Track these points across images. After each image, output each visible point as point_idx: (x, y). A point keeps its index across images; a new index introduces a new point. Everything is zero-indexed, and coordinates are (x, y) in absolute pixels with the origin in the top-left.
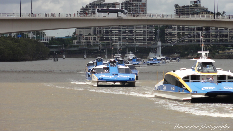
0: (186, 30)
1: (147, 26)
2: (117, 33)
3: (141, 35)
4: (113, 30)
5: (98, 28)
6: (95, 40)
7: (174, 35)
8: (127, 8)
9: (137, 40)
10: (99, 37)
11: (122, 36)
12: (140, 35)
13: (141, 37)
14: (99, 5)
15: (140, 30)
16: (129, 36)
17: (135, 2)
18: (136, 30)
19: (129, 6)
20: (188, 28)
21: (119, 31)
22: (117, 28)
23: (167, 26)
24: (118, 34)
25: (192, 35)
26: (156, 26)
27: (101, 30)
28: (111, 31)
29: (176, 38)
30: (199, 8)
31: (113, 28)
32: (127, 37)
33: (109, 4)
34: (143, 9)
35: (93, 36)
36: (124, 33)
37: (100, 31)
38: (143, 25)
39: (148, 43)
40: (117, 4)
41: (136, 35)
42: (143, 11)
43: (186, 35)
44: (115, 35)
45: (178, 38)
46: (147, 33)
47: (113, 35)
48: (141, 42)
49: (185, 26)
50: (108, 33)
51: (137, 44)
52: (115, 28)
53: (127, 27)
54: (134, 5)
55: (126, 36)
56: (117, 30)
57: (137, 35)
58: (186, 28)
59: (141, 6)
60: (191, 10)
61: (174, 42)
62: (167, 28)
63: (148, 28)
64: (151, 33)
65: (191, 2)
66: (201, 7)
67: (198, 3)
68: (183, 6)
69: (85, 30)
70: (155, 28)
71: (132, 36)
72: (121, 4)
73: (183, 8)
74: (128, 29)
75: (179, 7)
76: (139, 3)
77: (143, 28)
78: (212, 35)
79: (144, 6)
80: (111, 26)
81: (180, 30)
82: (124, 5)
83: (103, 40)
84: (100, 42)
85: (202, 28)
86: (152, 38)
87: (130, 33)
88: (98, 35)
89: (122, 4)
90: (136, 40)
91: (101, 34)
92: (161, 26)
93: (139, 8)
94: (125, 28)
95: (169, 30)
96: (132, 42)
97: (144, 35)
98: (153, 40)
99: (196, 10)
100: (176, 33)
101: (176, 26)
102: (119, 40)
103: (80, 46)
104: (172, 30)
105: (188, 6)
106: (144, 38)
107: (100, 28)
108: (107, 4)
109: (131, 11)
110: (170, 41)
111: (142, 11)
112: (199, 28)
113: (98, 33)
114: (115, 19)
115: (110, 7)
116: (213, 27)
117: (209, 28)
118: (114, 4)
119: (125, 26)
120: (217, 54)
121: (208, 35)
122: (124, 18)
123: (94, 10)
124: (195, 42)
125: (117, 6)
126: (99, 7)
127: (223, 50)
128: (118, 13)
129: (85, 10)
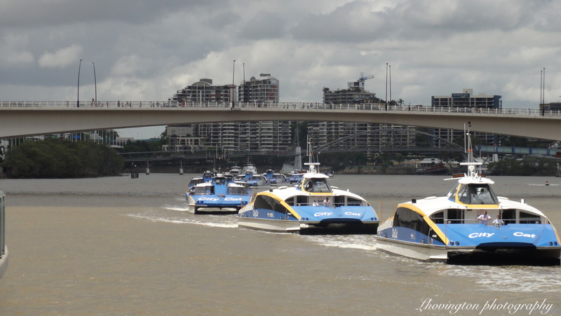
0: (341, 129)
1: (280, 122)
2: (232, 133)
3: (270, 137)
4: (225, 129)
5: (201, 125)
6: (198, 144)
7: (321, 136)
8: (247, 93)
9: (264, 144)
10: (203, 140)
11: (240, 138)
12: (268, 137)
13: (269, 140)
14: (203, 88)
15: (269, 129)
16: (251, 138)
17: (259, 84)
18: (262, 129)
19: (251, 91)
20: (344, 125)
21: (235, 129)
22: (232, 125)
23: (312, 122)
24: (233, 135)
25: (351, 136)
26: (294, 123)
27: (206, 128)
28: (223, 129)
29: (325, 142)
30: (361, 93)
31: (225, 125)
32: (248, 140)
33: (219, 87)
34: (273, 94)
35: (193, 139)
36: (243, 133)
37: (204, 130)
38: (273, 121)
39: (280, 149)
40: (231, 87)
41: (261, 137)
42: (274, 98)
43: (341, 136)
44: (229, 137)
45: (329, 141)
46: (280, 133)
47: (225, 137)
48: (270, 148)
49: (340, 123)
50: (218, 133)
51: (263, 151)
52: (229, 125)
53: (247, 124)
54: (259, 88)
55: (247, 137)
56: (232, 129)
57: (264, 137)
58: (341, 125)
59: (271, 90)
60: (349, 97)
61: (322, 148)
62: (310, 125)
63: (280, 126)
64: (285, 133)
65: (349, 84)
66: (365, 92)
67: (361, 86)
68: (336, 90)
69: (181, 128)
70: (291, 126)
71: (256, 138)
72: (237, 88)
73: (336, 94)
74: (249, 127)
75: (330, 92)
76: (267, 86)
77: (273, 126)
78: (383, 136)
79: (274, 90)
80: (222, 122)
81: (331, 129)
82: (242, 89)
83: (210, 144)
84: (205, 147)
85: (366, 125)
86: (287, 141)
87: (253, 134)
88: (201, 136)
89: (240, 87)
90: (262, 144)
91: (206, 135)
92: (301, 122)
93: (267, 94)
94: (244, 126)
95: (314, 129)
96: (255, 147)
97: (274, 137)
98: (288, 144)
99: (357, 97)
100: (325, 134)
101: (325, 123)
102: (235, 145)
103: (174, 153)
104: (318, 128)
105: (344, 91)
106: (274, 141)
107: (205, 126)
108: (216, 87)
109: (254, 98)
111: (271, 99)
112: (361, 125)
113: (201, 133)
114: (229, 112)
115: (222, 91)
116: (384, 124)
117: (378, 124)
118: (226, 87)
119: (245, 122)
120: (390, 167)
121: (375, 137)
122: (243, 109)
123: (195, 96)
124: (355, 148)
125: (231, 89)
126: (203, 92)
127: (400, 160)
128: (233, 102)
129: (181, 97)
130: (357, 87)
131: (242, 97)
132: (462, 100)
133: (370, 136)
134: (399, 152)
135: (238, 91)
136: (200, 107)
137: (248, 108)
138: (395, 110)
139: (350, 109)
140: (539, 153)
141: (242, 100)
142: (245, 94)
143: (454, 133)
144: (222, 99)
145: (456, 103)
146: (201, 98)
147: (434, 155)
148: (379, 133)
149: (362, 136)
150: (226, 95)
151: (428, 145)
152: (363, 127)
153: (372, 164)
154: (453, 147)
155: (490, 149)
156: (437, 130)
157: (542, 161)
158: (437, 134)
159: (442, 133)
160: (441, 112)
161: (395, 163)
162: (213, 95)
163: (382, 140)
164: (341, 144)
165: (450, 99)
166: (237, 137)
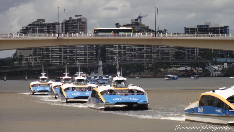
0: (127, 49)
1: (88, 46)
3: (82, 55)
4: (54, 51)
5: (38, 49)
6: (36, 61)
7: (115, 54)
8: (67, 27)
10: (39, 58)
11: (63, 56)
13: (82, 57)
15: (81, 50)
16: (70, 56)
17: (75, 22)
18: (77, 50)
19: (69, 26)
20: (129, 47)
21: (59, 51)
22: (58, 48)
23: (108, 45)
24: (59, 54)
25: (134, 54)
27: (42, 50)
28: (52, 51)
30: (140, 26)
31: (53, 48)
32: (68, 58)
33: (49, 24)
34: (83, 28)
36: (65, 53)
37: (40, 51)
39: (89, 62)
40: (57, 24)
42: (84, 31)
43: (127, 54)
44: (56, 55)
45: (120, 57)
46: (88, 53)
47: (54, 56)
48: (82, 62)
49: (126, 45)
50: (49, 53)
52: (56, 48)
53: (67, 47)
54: (75, 24)
55: (67, 56)
56: (58, 51)
57: (78, 55)
58: (127, 46)
59: (82, 25)
62: (108, 47)
63: (88, 48)
64: (92, 53)
65: (132, 20)
66: (142, 25)
67: (139, 21)
68: (124, 24)
69: (25, 51)
70: (95, 48)
71: (73, 56)
72: (61, 24)
74: (68, 49)
75: (120, 26)
76: (80, 23)
77: (84, 48)
78: (154, 53)
79: (84, 25)
80: (51, 46)
81: (121, 49)
82: (64, 25)
83: (44, 61)
84: (41, 63)
85: (143, 46)
86: (93, 57)
87: (71, 53)
88: (38, 56)
89: (62, 24)
90: (77, 60)
91: (42, 55)
92: (101, 45)
93: (80, 28)
94: (66, 49)
95: (110, 49)
96: (73, 62)
97: (85, 55)
98: (94, 60)
99: (137, 28)
100: (117, 53)
101: (117, 45)
104: (113, 49)
105: (129, 25)
106: (85, 58)
107: (41, 49)
108: (47, 24)
109: (71, 31)
110: (112, 61)
111: (82, 31)
112: (140, 46)
113: (38, 53)
114: (56, 40)
115: (51, 27)
116: (154, 46)
117: (151, 46)
118: (54, 24)
119: (66, 46)
120: (159, 72)
121: (149, 54)
122: (64, 38)
123: (34, 30)
124: (136, 61)
125: (57, 25)
126: (39, 27)
127: (165, 68)
128: (58, 34)
129: (25, 31)
130: (137, 22)
131: (64, 30)
132: (203, 29)
133: (146, 53)
134: (164, 63)
135: (61, 27)
136: (38, 37)
138: (161, 37)
139: (133, 37)
141: (64, 32)
142: (65, 28)
143: (199, 50)
144: (51, 32)
145: (200, 31)
146: (38, 31)
147: (187, 64)
148: (151, 51)
149: (140, 53)
150: (53, 29)
151: (183, 59)
152: (141, 47)
153: (147, 71)
154: (199, 59)
155: (222, 60)
156: (188, 48)
158: (189, 51)
159: (191, 51)
161: (162, 70)
162: (45, 29)
163: (154, 56)
164: (128, 58)
165: (196, 29)
166: (61, 56)
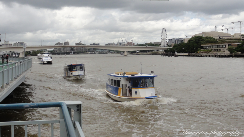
9: (67, 51)
14: (59, 43)
15: (68, 49)
23: (74, 47)
26: (72, 48)
32: (65, 50)
35: (58, 50)
38: (69, 47)
50: (61, 49)
52: (63, 48)
58: (78, 48)
69: (56, 49)
72: (64, 43)
75: (76, 43)
76: (68, 43)
83: (60, 51)
85: (81, 48)
94: (65, 48)
98: (71, 51)
101: (76, 48)
102: (63, 51)
103: (55, 52)
105: (78, 43)
107: (59, 48)
110: (75, 51)
118: (62, 43)
128: (63, 45)
129: (56, 45)
130: (80, 43)
134: (86, 51)
136: (59, 46)
137: (65, 46)
138: (85, 46)
139: (79, 46)
140: (105, 51)
144: (61, 45)
147: (91, 52)
148: (83, 49)
151: (90, 50)
153: (82, 53)
155: (98, 51)
157: (105, 52)
159: (92, 49)
160: (91, 46)
161: (85, 53)
164: (78, 50)
165: (93, 44)
